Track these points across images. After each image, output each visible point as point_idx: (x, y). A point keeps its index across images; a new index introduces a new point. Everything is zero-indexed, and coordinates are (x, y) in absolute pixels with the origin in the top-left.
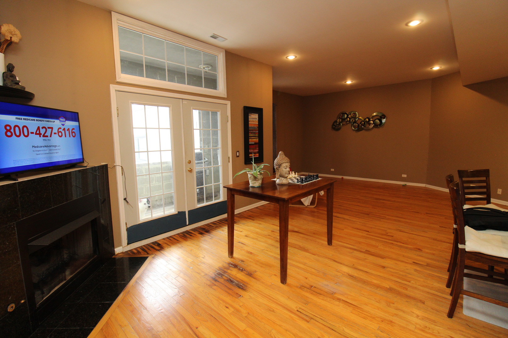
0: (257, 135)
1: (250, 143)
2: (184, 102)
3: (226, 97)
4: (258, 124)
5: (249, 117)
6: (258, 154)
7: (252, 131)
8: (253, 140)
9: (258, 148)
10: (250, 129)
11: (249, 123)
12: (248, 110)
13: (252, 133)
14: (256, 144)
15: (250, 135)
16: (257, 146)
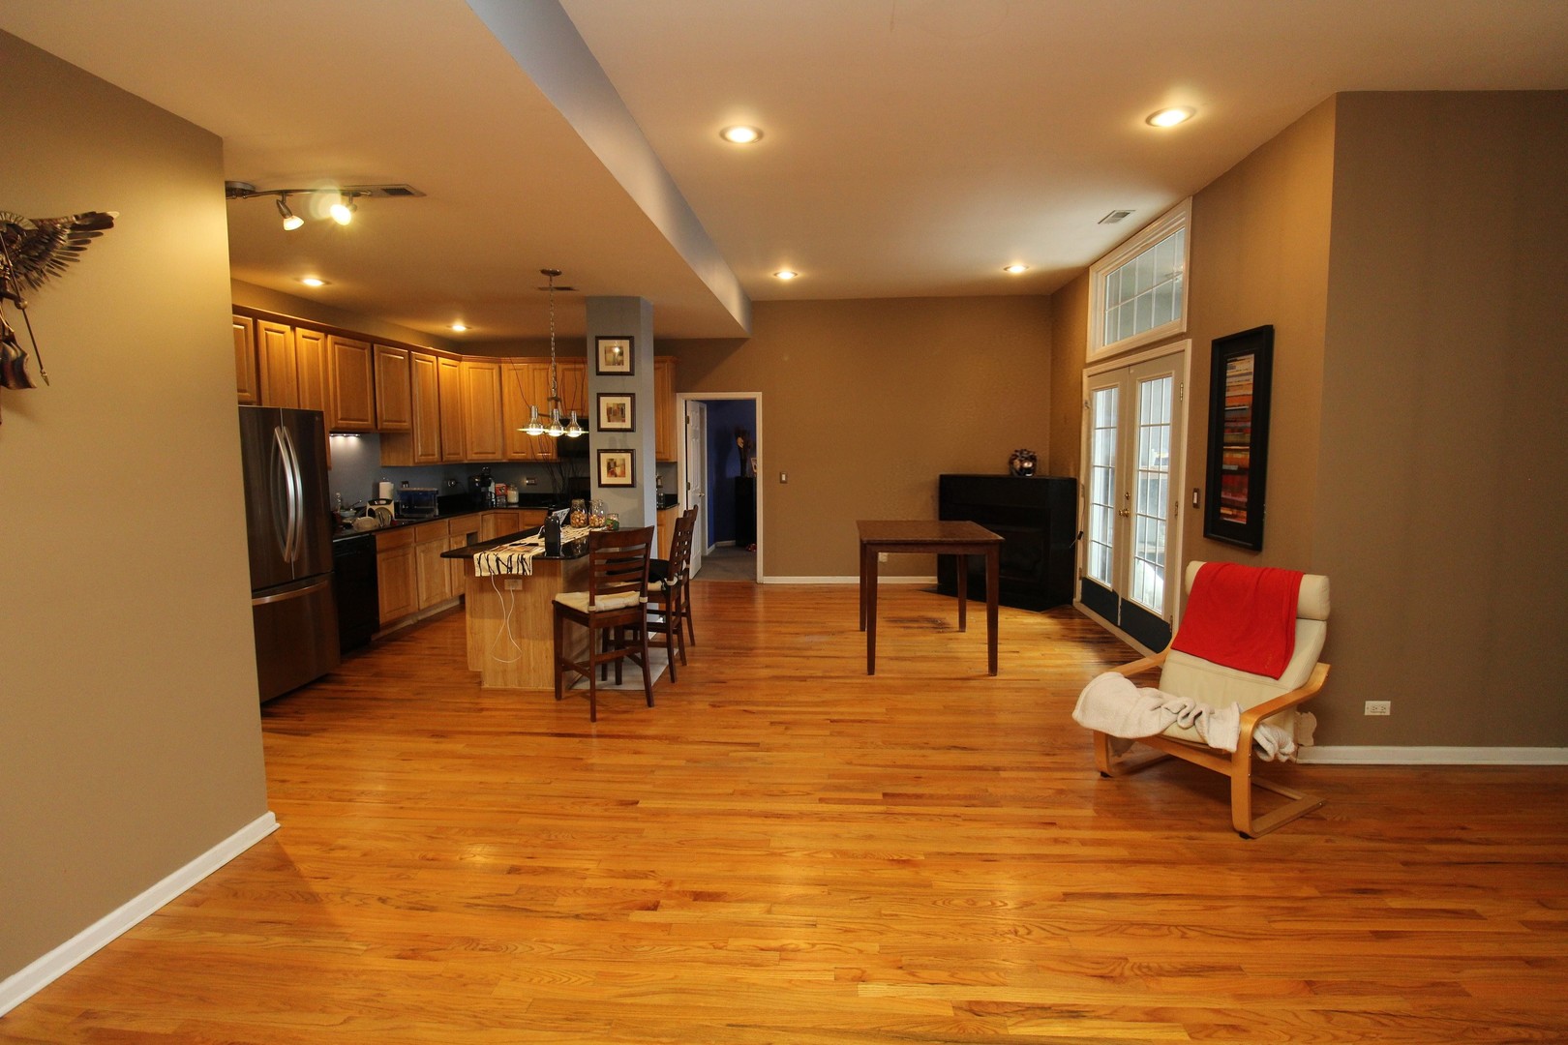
0: (1247, 439)
1: (1225, 467)
2: (1132, 371)
3: (1185, 330)
4: (1251, 392)
5: (1229, 373)
6: (1244, 514)
7: (1232, 425)
8: (1237, 458)
9: (1246, 490)
10: (1228, 416)
11: (1228, 394)
12: (1225, 350)
13: (1233, 430)
14: (1241, 471)
15: (1229, 437)
16: (1246, 479)
